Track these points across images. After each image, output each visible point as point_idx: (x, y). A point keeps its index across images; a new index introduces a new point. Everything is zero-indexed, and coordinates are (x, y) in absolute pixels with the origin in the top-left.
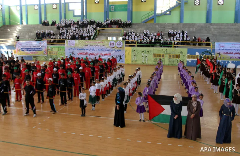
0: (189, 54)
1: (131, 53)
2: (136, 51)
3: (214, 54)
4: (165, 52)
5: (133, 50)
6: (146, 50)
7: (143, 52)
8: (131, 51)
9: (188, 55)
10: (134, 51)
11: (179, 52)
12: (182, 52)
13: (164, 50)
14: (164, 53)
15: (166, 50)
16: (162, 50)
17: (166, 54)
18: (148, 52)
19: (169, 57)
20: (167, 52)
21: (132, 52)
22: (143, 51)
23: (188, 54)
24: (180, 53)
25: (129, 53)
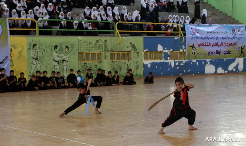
0: (147, 50)
1: (25, 53)
2: (38, 45)
3: (185, 48)
4: (104, 48)
5: (30, 45)
6: (61, 44)
7: (56, 50)
8: (26, 47)
9: (145, 51)
10: (34, 45)
11: (129, 45)
12: (133, 46)
13: (100, 43)
14: (101, 50)
15: (103, 41)
16: (97, 41)
17: (105, 51)
18: (67, 47)
19: (111, 59)
20: (106, 46)
21: (30, 49)
22: (56, 47)
23: (145, 49)
24: (132, 48)
25: (20, 53)
